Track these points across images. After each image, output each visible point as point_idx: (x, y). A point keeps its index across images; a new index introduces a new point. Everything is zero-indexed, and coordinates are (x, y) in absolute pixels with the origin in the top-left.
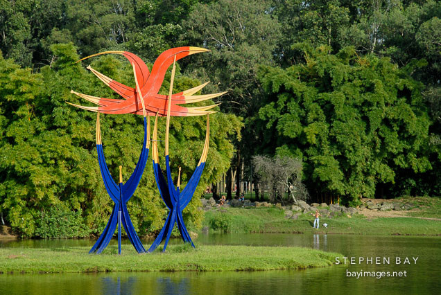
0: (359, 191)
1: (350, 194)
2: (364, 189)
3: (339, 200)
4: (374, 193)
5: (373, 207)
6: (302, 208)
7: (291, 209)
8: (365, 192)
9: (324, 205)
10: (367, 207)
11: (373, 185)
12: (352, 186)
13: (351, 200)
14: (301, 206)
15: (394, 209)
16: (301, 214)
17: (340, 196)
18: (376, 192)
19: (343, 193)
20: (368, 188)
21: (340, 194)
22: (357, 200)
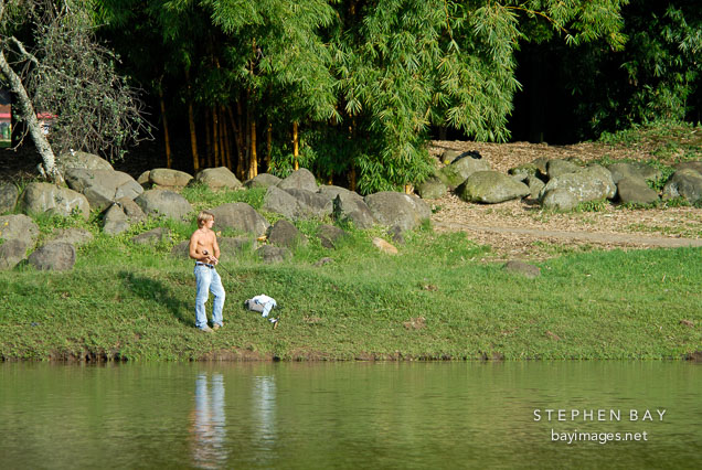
0: (424, 93)
1: (366, 115)
2: (451, 83)
3: (302, 150)
4: (507, 107)
5: (497, 192)
6: (94, 199)
7: (25, 204)
8: (456, 101)
9: (220, 177)
10: (460, 191)
11: (504, 60)
12: (382, 62)
13: (375, 153)
14: (84, 189)
15: (616, 200)
16: (89, 236)
17: (310, 124)
18: (518, 98)
19: (326, 109)
20: (474, 75)
21: (305, 112)
22: (407, 150)
